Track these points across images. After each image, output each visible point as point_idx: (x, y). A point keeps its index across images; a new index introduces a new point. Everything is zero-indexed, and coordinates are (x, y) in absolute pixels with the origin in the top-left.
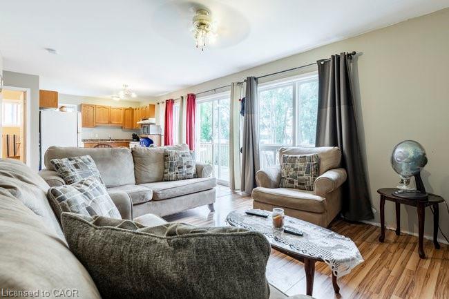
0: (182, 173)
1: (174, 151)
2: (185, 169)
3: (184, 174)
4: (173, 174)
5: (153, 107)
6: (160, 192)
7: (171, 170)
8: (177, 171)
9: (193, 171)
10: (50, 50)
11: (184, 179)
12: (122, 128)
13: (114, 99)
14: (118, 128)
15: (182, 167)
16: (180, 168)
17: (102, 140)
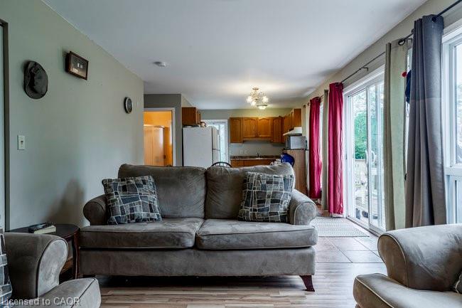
0: (263, 210)
1: (256, 174)
2: (268, 205)
3: (265, 213)
4: (249, 211)
5: (298, 112)
6: (205, 238)
7: (247, 204)
8: (255, 206)
9: (281, 210)
10: (158, 63)
11: (266, 221)
12: (271, 142)
13: (261, 108)
14: (267, 142)
15: (263, 202)
16: (261, 202)
17: (251, 157)
